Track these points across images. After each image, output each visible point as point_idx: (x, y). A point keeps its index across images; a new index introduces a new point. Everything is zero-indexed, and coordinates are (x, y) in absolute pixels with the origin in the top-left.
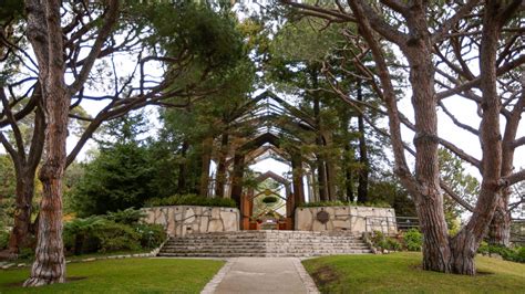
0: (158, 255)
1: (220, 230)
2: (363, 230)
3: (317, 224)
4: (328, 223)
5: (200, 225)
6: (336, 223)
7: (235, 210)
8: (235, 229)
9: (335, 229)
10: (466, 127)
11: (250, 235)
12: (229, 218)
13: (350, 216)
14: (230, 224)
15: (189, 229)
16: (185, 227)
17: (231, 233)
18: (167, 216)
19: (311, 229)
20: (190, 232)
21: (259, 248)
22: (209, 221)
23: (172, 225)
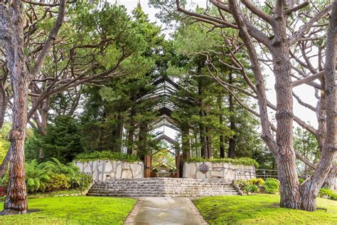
0: (87, 195)
1: (130, 177)
2: (232, 178)
3: (200, 174)
4: (208, 173)
5: (115, 173)
6: (213, 173)
7: (141, 163)
8: (141, 176)
9: (212, 177)
10: (306, 105)
11: (152, 181)
12: (137, 169)
13: (224, 168)
14: (137, 173)
15: (108, 176)
16: (105, 175)
17: (139, 180)
18: (92, 166)
19: (195, 178)
20: (109, 178)
21: (160, 191)
22: (123, 170)
23: (96, 173)
